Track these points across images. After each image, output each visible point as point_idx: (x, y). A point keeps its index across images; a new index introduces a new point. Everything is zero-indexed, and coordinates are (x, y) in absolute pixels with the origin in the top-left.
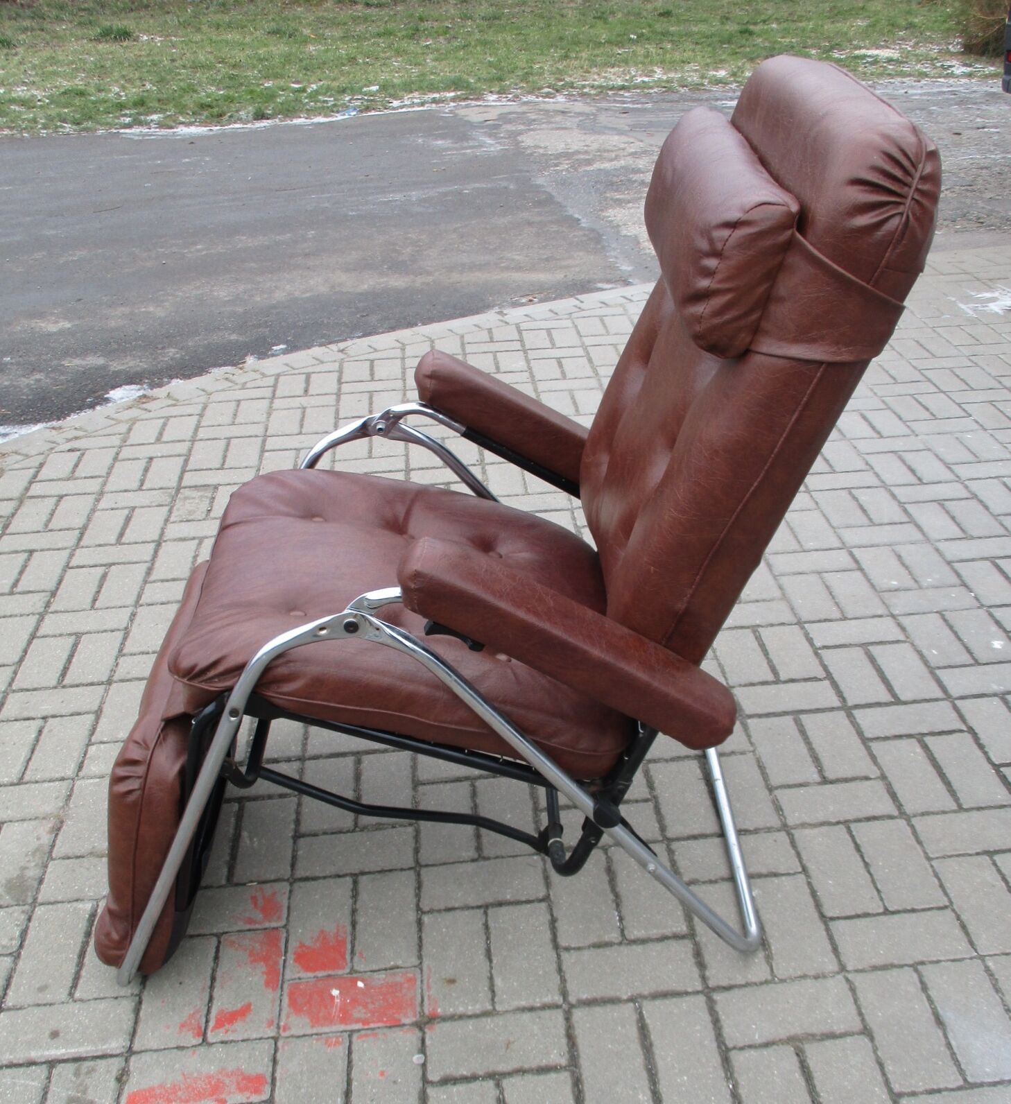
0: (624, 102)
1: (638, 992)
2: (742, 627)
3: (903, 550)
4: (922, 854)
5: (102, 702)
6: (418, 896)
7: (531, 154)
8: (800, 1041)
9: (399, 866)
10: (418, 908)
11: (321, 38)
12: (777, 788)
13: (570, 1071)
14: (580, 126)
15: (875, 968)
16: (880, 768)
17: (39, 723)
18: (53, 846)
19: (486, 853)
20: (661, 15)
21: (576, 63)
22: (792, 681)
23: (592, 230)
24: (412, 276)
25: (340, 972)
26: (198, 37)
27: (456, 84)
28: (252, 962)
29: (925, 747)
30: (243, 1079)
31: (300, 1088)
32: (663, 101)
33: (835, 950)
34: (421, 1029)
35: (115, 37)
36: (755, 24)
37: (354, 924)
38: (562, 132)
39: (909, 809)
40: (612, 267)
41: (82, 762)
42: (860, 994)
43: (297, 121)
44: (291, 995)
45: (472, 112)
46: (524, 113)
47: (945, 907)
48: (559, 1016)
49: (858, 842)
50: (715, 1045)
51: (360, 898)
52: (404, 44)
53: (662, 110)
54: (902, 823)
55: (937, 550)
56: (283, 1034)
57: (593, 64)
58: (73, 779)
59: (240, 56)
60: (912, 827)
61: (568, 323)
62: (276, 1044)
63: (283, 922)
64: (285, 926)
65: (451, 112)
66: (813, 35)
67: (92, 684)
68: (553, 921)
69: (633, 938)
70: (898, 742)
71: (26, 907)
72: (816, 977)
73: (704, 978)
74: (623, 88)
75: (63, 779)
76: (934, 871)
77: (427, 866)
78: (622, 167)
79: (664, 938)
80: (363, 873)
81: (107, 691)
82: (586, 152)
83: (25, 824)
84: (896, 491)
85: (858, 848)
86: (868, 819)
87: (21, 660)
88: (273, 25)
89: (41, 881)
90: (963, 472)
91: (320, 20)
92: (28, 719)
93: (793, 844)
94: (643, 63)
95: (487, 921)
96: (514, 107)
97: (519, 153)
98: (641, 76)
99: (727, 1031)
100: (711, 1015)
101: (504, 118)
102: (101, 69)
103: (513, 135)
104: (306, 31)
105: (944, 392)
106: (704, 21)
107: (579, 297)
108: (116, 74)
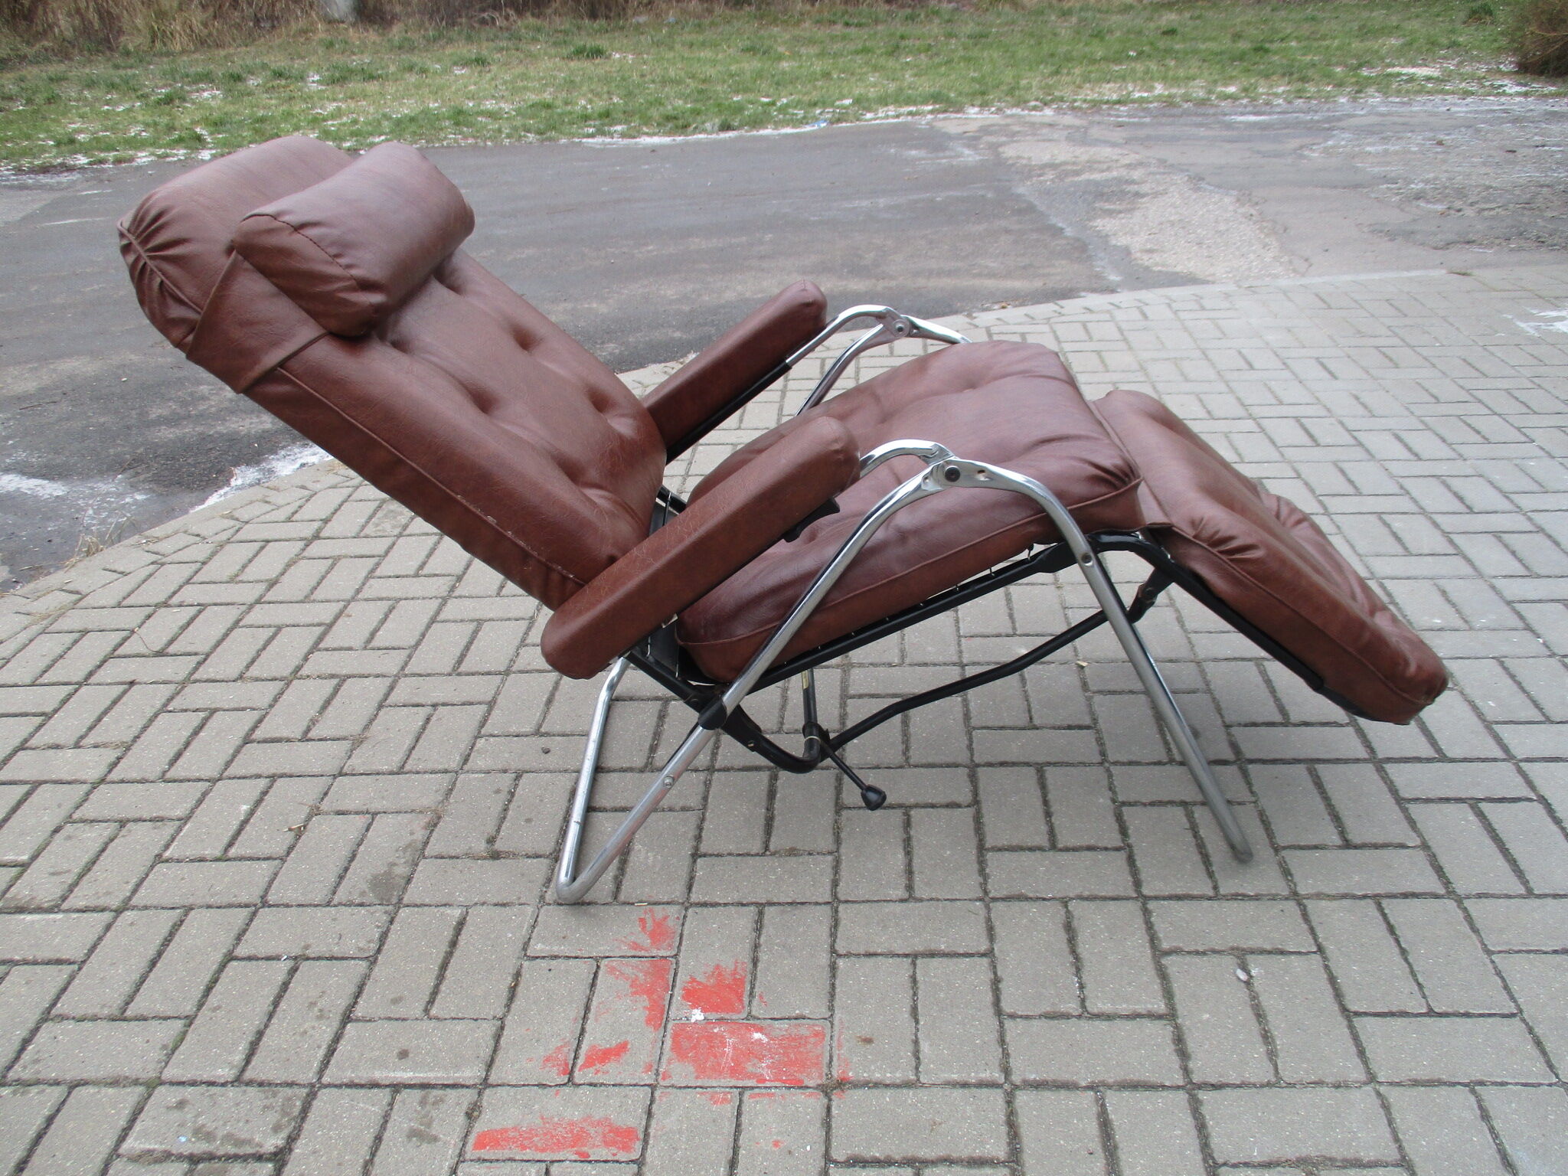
0: (1119, 116)
1: (1100, 1078)
2: (1243, 659)
3: (1449, 586)
4: (1479, 945)
5: (498, 693)
6: (833, 935)
7: (1013, 165)
8: (1314, 1165)
9: (814, 899)
10: (833, 950)
11: (795, 55)
12: (1284, 848)
13: (1010, 1168)
14: (1069, 139)
15: (1416, 1083)
16: (1420, 835)
17: (428, 710)
18: (426, 843)
19: (918, 894)
20: (1165, 33)
21: (1068, 79)
22: (1306, 724)
23: (1078, 240)
24: (874, 281)
25: (735, 1017)
26: (671, 55)
27: (936, 98)
28: (635, 993)
29: (1481, 815)
30: (610, 1131)
31: (676, 1150)
32: (1164, 115)
33: (1362, 1053)
34: (827, 1095)
35: (588, 56)
36: (1272, 42)
37: (755, 962)
38: (1047, 144)
39: (1461, 888)
40: (1099, 277)
41: (469, 755)
42: (1396, 1115)
43: (763, 132)
44: (676, 1036)
45: (951, 124)
46: (1008, 125)
47: (1513, 1015)
48: (997, 1097)
49: (1392, 922)
50: (1199, 1157)
51: (764, 931)
52: (882, 61)
53: (1162, 125)
54: (1451, 904)
55: (1493, 587)
56: (662, 1083)
57: (1086, 79)
58: (456, 772)
59: (710, 71)
60: (1465, 910)
61: (1046, 328)
62: (652, 1093)
63: (674, 953)
64: (675, 956)
65: (927, 124)
66: (1338, 53)
67: (489, 673)
68: (996, 982)
69: (1096, 1011)
70: (1444, 806)
71: (391, 908)
72: (1337, 1086)
73: (1186, 1071)
74: (1119, 102)
75: (446, 771)
76: (1495, 968)
77: (847, 902)
78: (1116, 178)
79: (1135, 1016)
80: (771, 904)
81: (503, 682)
82: (1074, 163)
83: (400, 817)
84: (1439, 519)
85: (1391, 929)
86: (1405, 896)
87: (418, 644)
88: (748, 43)
89: (409, 880)
90: (1526, 502)
91: (796, 39)
92: (418, 705)
93: (1305, 916)
94: (1143, 80)
95: (914, 973)
96: (996, 118)
97: (1000, 163)
98: (1139, 91)
99: (1215, 1141)
100: (1195, 1118)
101: (985, 130)
102: (571, 84)
103: (994, 147)
104: (781, 49)
105: (1500, 415)
106: (1214, 39)
107: (1060, 302)
108: (585, 88)
